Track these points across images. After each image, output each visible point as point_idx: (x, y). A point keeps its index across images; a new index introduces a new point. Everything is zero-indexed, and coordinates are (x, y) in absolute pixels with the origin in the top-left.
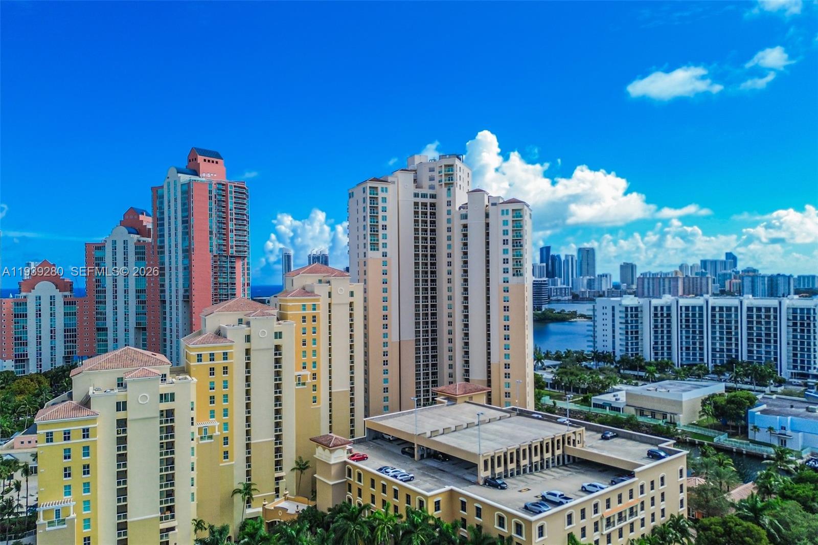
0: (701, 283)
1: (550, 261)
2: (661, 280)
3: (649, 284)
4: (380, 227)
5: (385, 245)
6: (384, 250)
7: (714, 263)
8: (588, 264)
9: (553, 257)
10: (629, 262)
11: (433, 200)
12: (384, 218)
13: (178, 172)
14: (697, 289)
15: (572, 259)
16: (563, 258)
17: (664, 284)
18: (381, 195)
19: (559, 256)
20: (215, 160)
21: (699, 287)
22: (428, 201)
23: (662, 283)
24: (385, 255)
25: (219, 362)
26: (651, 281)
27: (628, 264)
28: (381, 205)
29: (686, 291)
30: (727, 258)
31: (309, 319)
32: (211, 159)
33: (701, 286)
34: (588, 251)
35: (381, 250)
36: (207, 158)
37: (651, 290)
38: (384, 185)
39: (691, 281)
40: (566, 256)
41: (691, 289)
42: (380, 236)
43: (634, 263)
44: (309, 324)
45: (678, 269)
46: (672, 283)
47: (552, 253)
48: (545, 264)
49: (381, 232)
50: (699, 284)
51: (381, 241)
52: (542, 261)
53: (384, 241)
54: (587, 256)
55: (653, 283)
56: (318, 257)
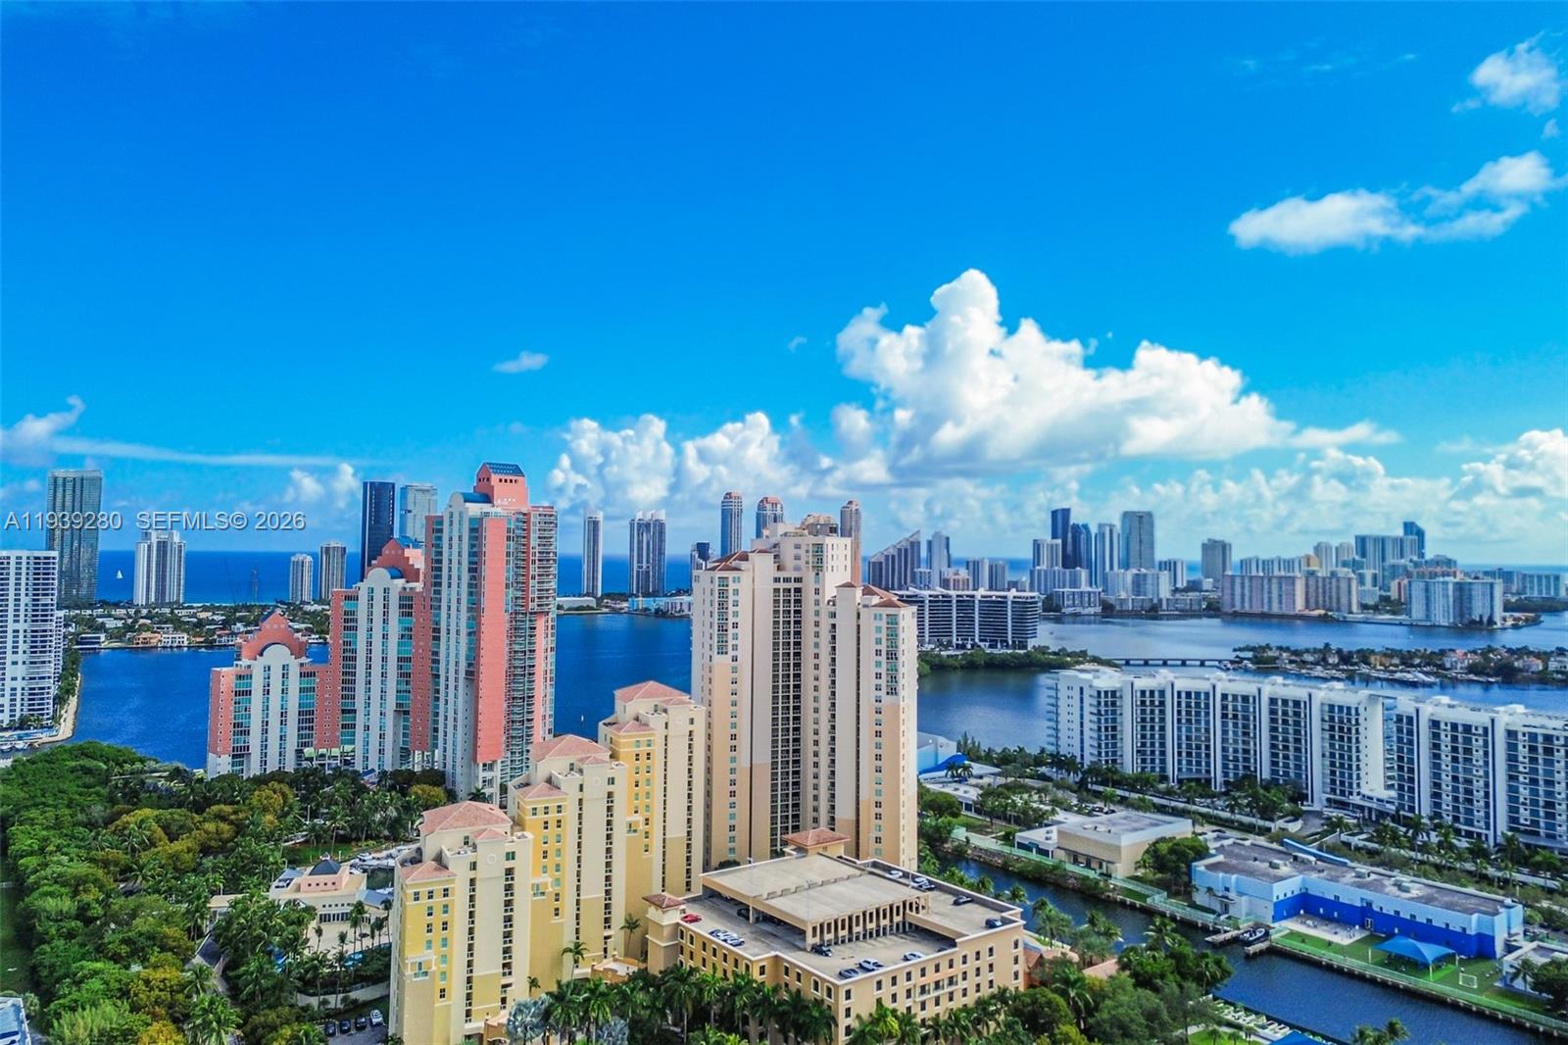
0: (1338, 588)
1: (1070, 535)
2: (1266, 581)
3: (1243, 588)
4: (730, 626)
5: (735, 647)
6: (734, 653)
7: (1382, 542)
8: (1140, 541)
9: (1076, 527)
10: (1218, 538)
11: (798, 585)
12: (736, 614)
13: (466, 501)
14: (1330, 597)
15: (1111, 531)
16: (1094, 530)
17: (1270, 588)
18: (732, 586)
19: (1086, 527)
20: (514, 478)
21: (1334, 594)
22: (792, 585)
23: (1266, 586)
24: (735, 659)
25: (553, 816)
26: (1247, 581)
27: (1215, 542)
28: (731, 598)
29: (1312, 601)
30: (1406, 533)
31: (643, 757)
32: (509, 478)
33: (1338, 594)
34: (1141, 517)
35: (731, 653)
36: (503, 477)
37: (1247, 599)
38: (735, 574)
39: (1320, 584)
40: (1100, 526)
41: (1321, 599)
42: (730, 637)
43: (1226, 541)
44: (643, 762)
45: (1311, 553)
46: (1284, 587)
47: (1073, 521)
48: (1059, 541)
49: (731, 631)
50: (1334, 590)
51: (731, 642)
52: (1054, 536)
53: (734, 642)
54: (1140, 524)
55: (1251, 587)
56: (648, 525)
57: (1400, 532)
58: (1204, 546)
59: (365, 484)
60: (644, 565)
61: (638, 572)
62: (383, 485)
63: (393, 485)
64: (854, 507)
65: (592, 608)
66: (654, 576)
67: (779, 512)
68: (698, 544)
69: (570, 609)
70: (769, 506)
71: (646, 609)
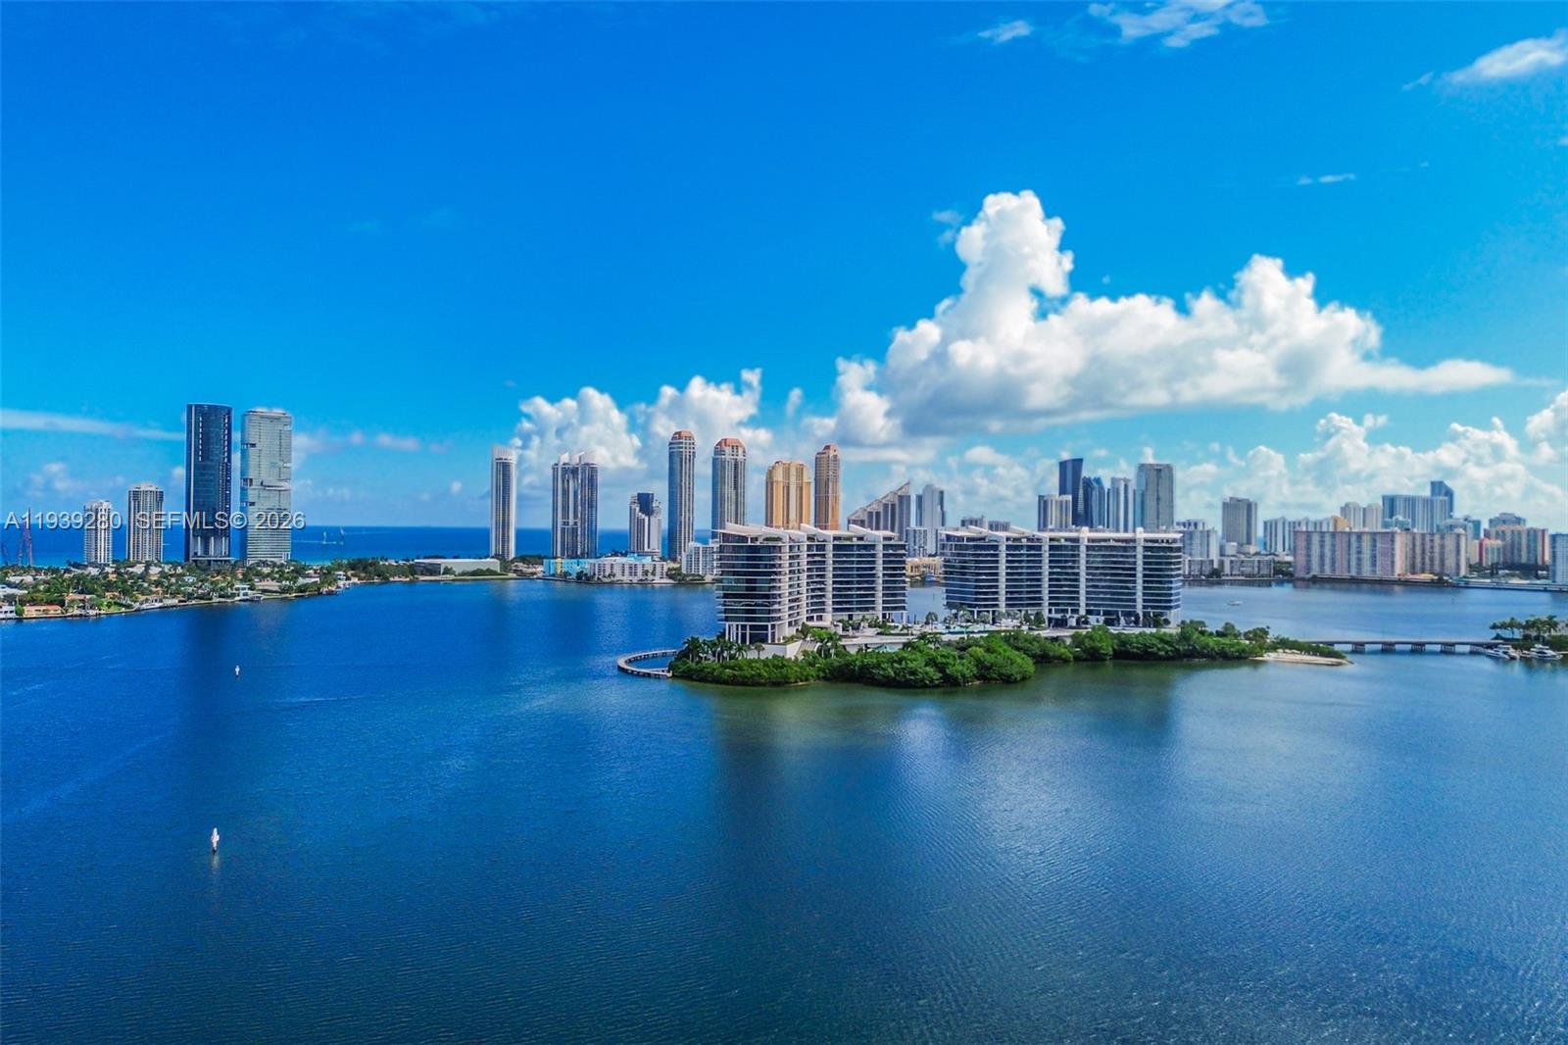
0: (1442, 547)
1: (1081, 492)
2: (1354, 539)
3: (1322, 546)
7: (1411, 501)
8: (1158, 499)
9: (1088, 483)
10: (1242, 496)
14: (1432, 560)
15: (1126, 486)
16: (1107, 485)
17: (1359, 547)
19: (1098, 481)
21: (1437, 555)
23: (1354, 544)
26: (1328, 539)
27: (1239, 501)
29: (1418, 565)
30: (1433, 492)
33: (1442, 554)
34: (1159, 471)
39: (1418, 543)
40: (1114, 481)
41: (1418, 560)
43: (1251, 500)
45: (1338, 514)
46: (1378, 545)
47: (1086, 473)
48: (1069, 498)
50: (1437, 550)
52: (1063, 491)
54: (1158, 479)
55: (1333, 545)
56: (574, 471)
57: (1427, 493)
58: (1226, 506)
59: (190, 407)
60: (571, 521)
61: (563, 530)
62: (214, 409)
63: (229, 411)
64: (832, 453)
65: (494, 573)
66: (583, 534)
67: (740, 457)
68: (639, 495)
69: (463, 574)
70: (728, 450)
71: (566, 574)
